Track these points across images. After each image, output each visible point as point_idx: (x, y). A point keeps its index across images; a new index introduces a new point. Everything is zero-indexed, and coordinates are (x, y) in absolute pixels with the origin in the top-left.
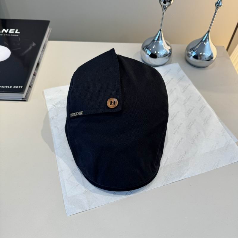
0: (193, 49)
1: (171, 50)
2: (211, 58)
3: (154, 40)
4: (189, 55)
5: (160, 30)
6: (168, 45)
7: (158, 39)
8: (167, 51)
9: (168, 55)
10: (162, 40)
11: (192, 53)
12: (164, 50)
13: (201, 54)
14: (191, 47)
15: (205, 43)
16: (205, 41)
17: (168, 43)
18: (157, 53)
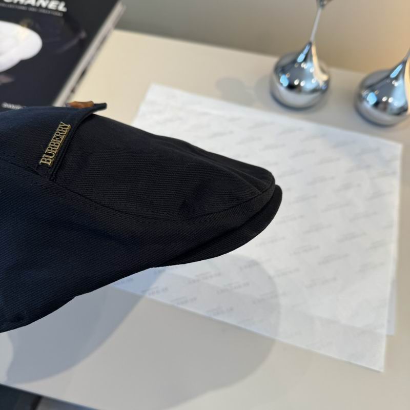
0: (371, 88)
1: (327, 83)
3: (295, 61)
4: (361, 98)
5: (310, 44)
6: (323, 71)
7: (305, 60)
8: (318, 85)
9: (321, 91)
10: (311, 60)
11: (367, 95)
12: (313, 81)
13: (384, 99)
14: (369, 82)
15: (393, 82)
16: (396, 78)
17: (325, 68)
18: (299, 85)
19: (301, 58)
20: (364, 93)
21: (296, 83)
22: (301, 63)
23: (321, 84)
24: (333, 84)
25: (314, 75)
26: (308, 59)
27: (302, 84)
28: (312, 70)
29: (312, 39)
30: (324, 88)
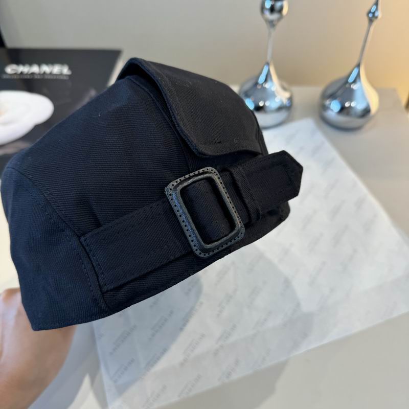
0: (333, 96)
1: (290, 99)
2: (366, 112)
3: (256, 84)
4: (325, 108)
5: (268, 63)
6: (285, 89)
7: (266, 81)
8: (283, 103)
9: (286, 108)
10: (271, 80)
11: (330, 104)
12: (277, 100)
13: (347, 105)
14: (330, 92)
15: (352, 86)
16: (354, 82)
17: (286, 85)
18: (264, 105)
19: (261, 80)
20: (327, 102)
21: (261, 104)
22: (262, 84)
23: (285, 102)
24: (296, 100)
25: (276, 94)
26: (269, 79)
27: (267, 104)
28: (273, 89)
29: (269, 58)
30: (288, 105)
